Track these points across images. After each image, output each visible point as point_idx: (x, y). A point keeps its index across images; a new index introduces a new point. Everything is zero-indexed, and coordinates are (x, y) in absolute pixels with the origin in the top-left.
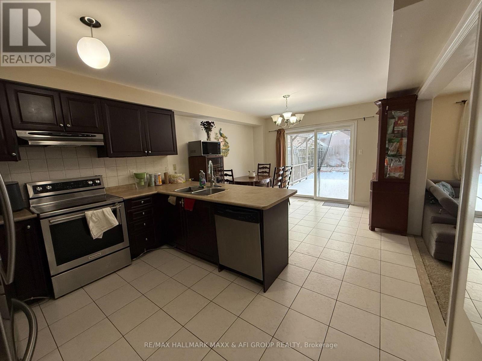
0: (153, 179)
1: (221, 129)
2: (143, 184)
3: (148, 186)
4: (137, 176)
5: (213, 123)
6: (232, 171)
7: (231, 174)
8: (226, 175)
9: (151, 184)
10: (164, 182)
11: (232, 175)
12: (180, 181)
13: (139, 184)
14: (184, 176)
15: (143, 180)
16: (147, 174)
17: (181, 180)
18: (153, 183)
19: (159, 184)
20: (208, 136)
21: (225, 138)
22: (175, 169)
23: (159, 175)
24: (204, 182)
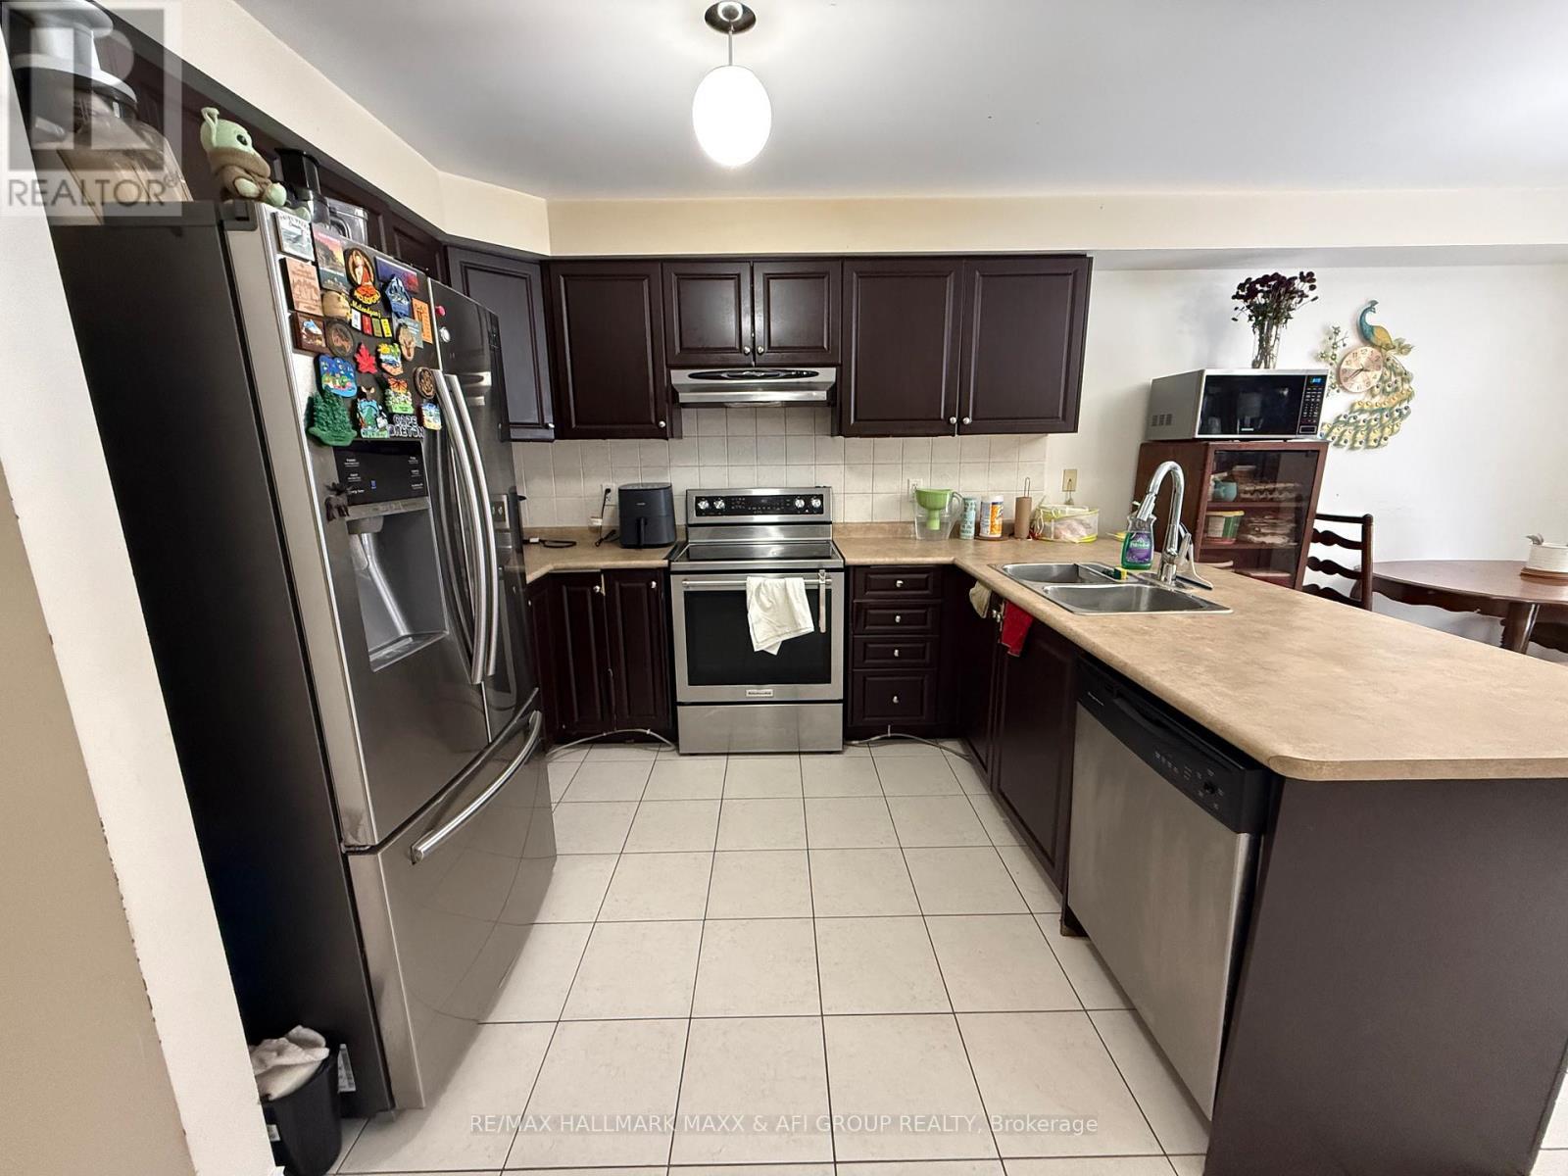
0: (972, 517)
1: (1374, 303)
2: (936, 525)
3: (950, 537)
4: (922, 499)
5: (1309, 278)
6: (1366, 522)
7: (1357, 537)
8: (1329, 539)
9: (963, 532)
10: (1010, 531)
11: (1364, 546)
12: (1067, 536)
13: (923, 525)
14: (1091, 517)
15: (937, 514)
16: (953, 496)
17: (1073, 531)
18: (969, 527)
19: (989, 535)
20: (1261, 346)
21: (1388, 348)
22: (1070, 486)
23: (994, 504)
24: (1142, 555)
